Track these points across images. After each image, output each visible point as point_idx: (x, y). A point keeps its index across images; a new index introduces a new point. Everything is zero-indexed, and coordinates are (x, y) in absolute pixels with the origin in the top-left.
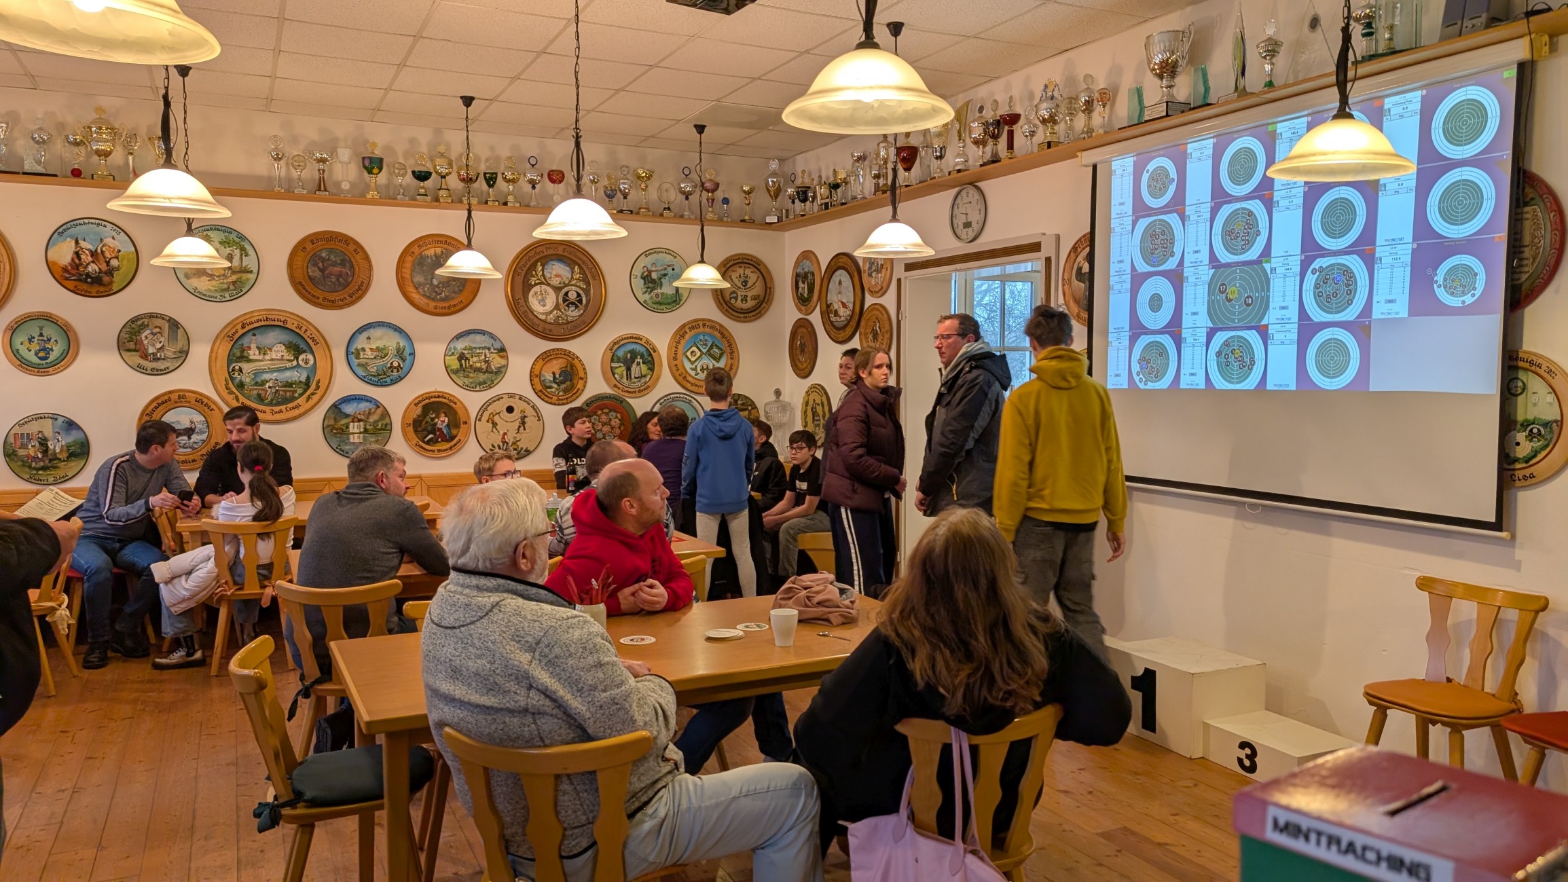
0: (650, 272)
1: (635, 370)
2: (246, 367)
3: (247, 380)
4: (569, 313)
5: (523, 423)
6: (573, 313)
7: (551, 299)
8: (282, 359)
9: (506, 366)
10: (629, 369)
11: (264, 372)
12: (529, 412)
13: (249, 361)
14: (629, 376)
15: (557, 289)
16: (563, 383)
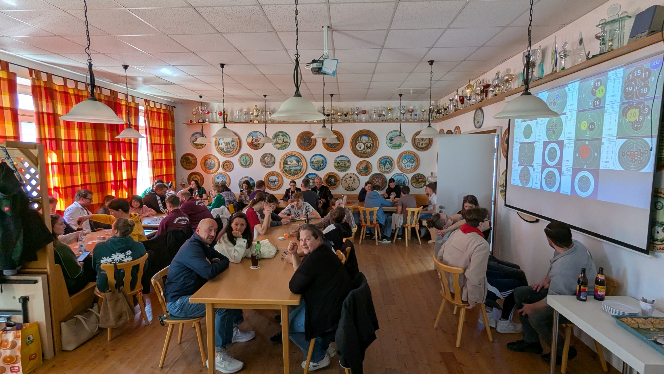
0: (392, 138)
1: (386, 166)
2: (287, 166)
3: (287, 169)
4: (368, 150)
5: (354, 181)
6: (369, 150)
7: (363, 146)
8: (295, 164)
9: (350, 165)
10: (385, 166)
11: (291, 167)
12: (356, 178)
13: (288, 164)
14: (385, 168)
15: (364, 144)
16: (365, 170)
